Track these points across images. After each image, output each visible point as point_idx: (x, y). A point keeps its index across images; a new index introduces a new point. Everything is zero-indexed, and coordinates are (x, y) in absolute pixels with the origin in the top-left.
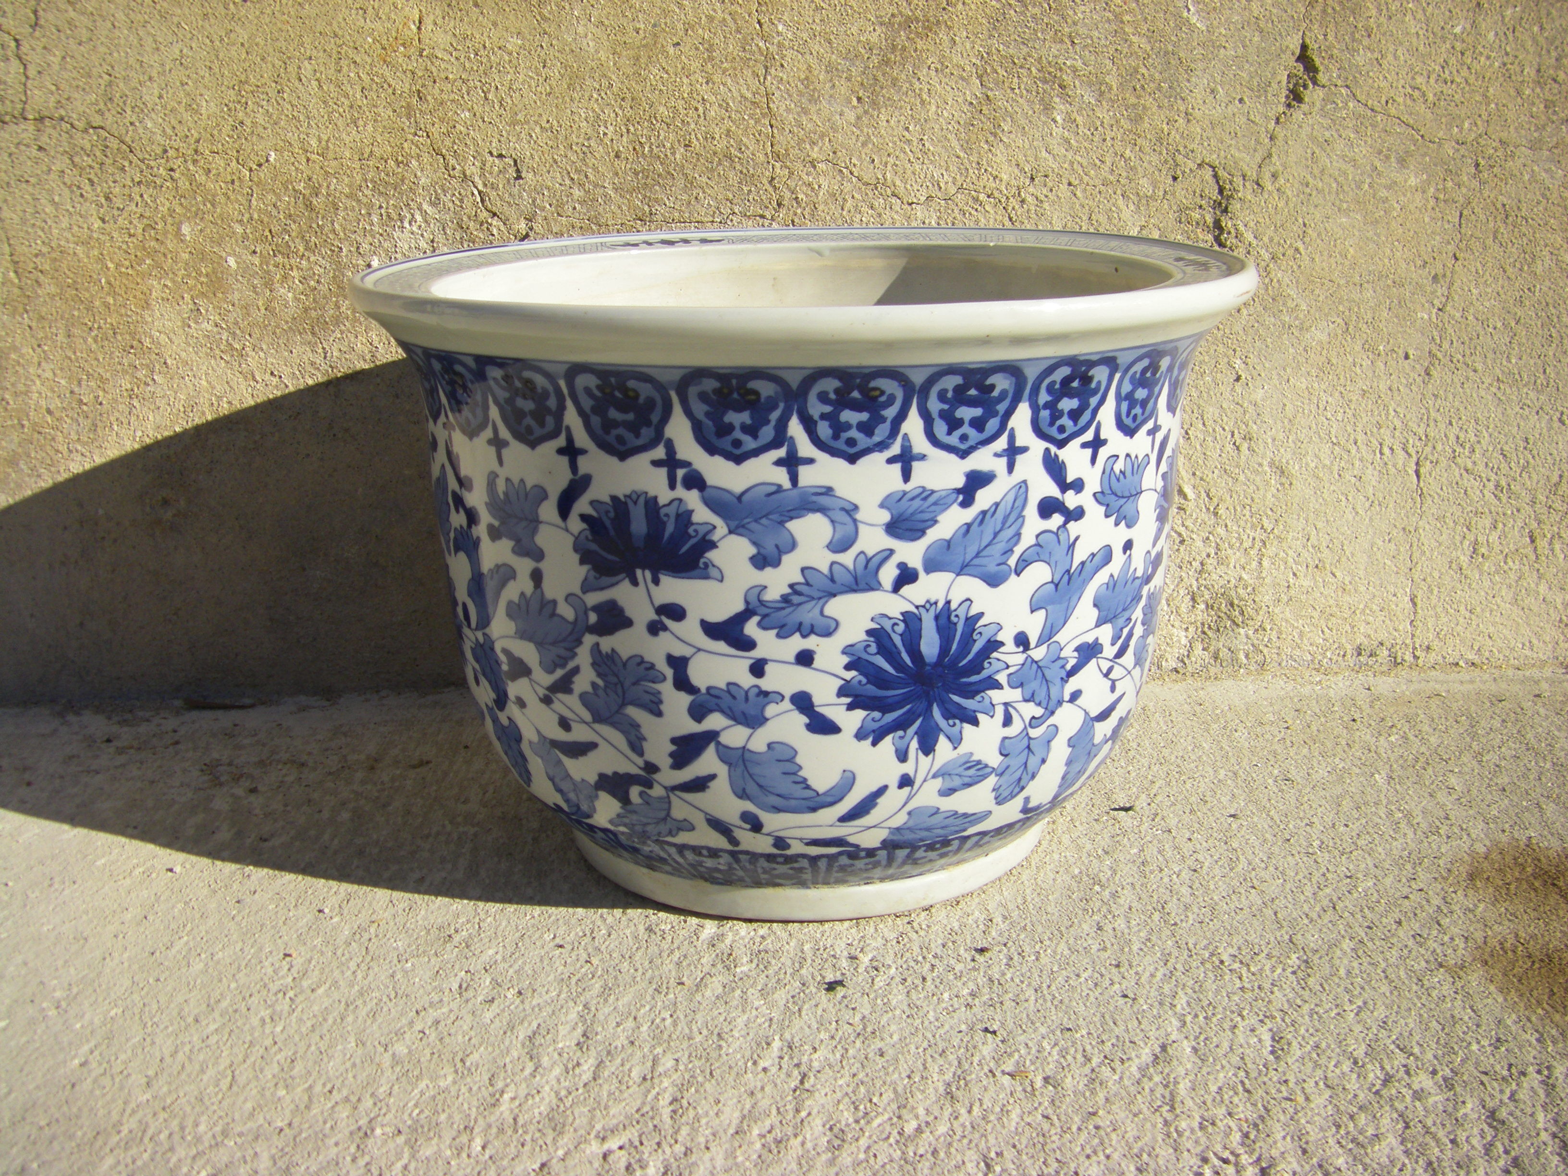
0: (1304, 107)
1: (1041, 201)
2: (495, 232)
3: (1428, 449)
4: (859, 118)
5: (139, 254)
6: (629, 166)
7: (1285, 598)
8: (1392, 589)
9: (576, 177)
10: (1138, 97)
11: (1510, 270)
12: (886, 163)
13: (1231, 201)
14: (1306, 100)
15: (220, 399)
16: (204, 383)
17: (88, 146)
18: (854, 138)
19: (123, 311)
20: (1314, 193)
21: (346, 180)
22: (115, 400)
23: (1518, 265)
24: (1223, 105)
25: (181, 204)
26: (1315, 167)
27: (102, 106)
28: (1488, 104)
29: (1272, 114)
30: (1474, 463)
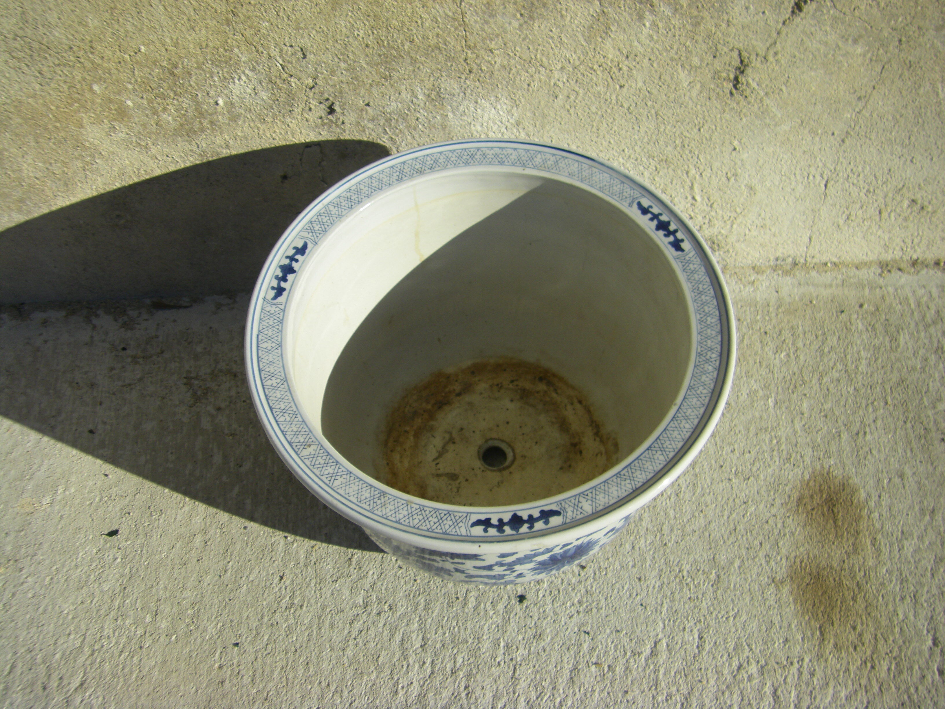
0: (802, 15)
1: (631, 69)
2: (293, 84)
3: (834, 176)
4: (521, 25)
5: (69, 101)
6: (375, 52)
7: (742, 239)
8: (800, 235)
9: (341, 57)
10: (699, 12)
11: (904, 93)
12: (537, 50)
13: (747, 68)
14: (804, 10)
15: (138, 169)
16: (127, 162)
17: (19, 47)
18: (517, 37)
19: (67, 130)
20: (798, 61)
21: (194, 60)
22: (75, 172)
23: (909, 90)
24: (752, 16)
25: (89, 75)
26: (801, 48)
27: (22, 26)
28: (916, 7)
29: (781, 21)
30: (858, 181)
